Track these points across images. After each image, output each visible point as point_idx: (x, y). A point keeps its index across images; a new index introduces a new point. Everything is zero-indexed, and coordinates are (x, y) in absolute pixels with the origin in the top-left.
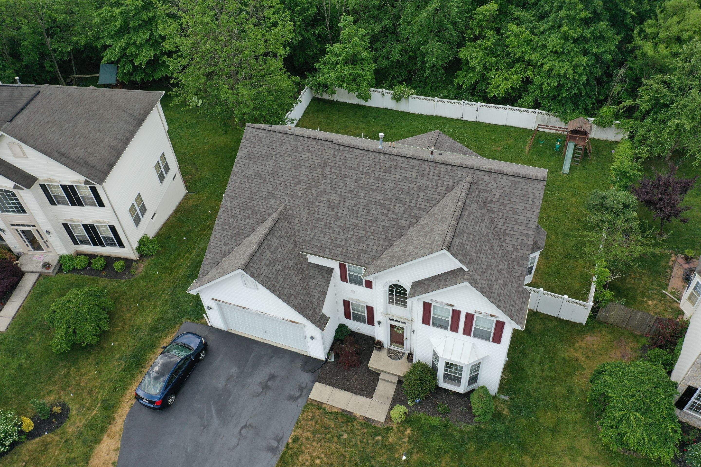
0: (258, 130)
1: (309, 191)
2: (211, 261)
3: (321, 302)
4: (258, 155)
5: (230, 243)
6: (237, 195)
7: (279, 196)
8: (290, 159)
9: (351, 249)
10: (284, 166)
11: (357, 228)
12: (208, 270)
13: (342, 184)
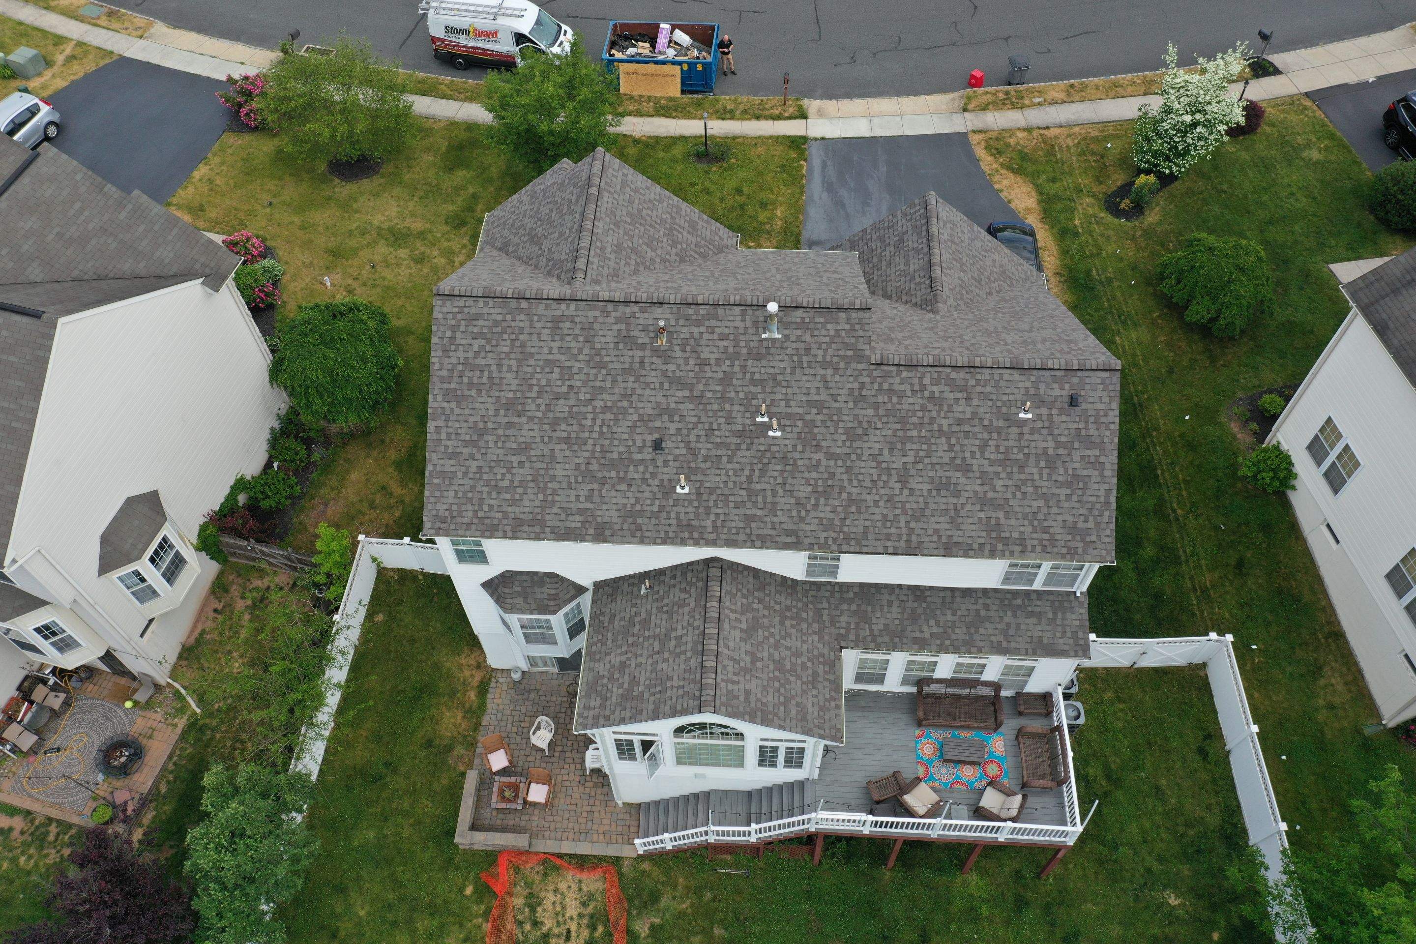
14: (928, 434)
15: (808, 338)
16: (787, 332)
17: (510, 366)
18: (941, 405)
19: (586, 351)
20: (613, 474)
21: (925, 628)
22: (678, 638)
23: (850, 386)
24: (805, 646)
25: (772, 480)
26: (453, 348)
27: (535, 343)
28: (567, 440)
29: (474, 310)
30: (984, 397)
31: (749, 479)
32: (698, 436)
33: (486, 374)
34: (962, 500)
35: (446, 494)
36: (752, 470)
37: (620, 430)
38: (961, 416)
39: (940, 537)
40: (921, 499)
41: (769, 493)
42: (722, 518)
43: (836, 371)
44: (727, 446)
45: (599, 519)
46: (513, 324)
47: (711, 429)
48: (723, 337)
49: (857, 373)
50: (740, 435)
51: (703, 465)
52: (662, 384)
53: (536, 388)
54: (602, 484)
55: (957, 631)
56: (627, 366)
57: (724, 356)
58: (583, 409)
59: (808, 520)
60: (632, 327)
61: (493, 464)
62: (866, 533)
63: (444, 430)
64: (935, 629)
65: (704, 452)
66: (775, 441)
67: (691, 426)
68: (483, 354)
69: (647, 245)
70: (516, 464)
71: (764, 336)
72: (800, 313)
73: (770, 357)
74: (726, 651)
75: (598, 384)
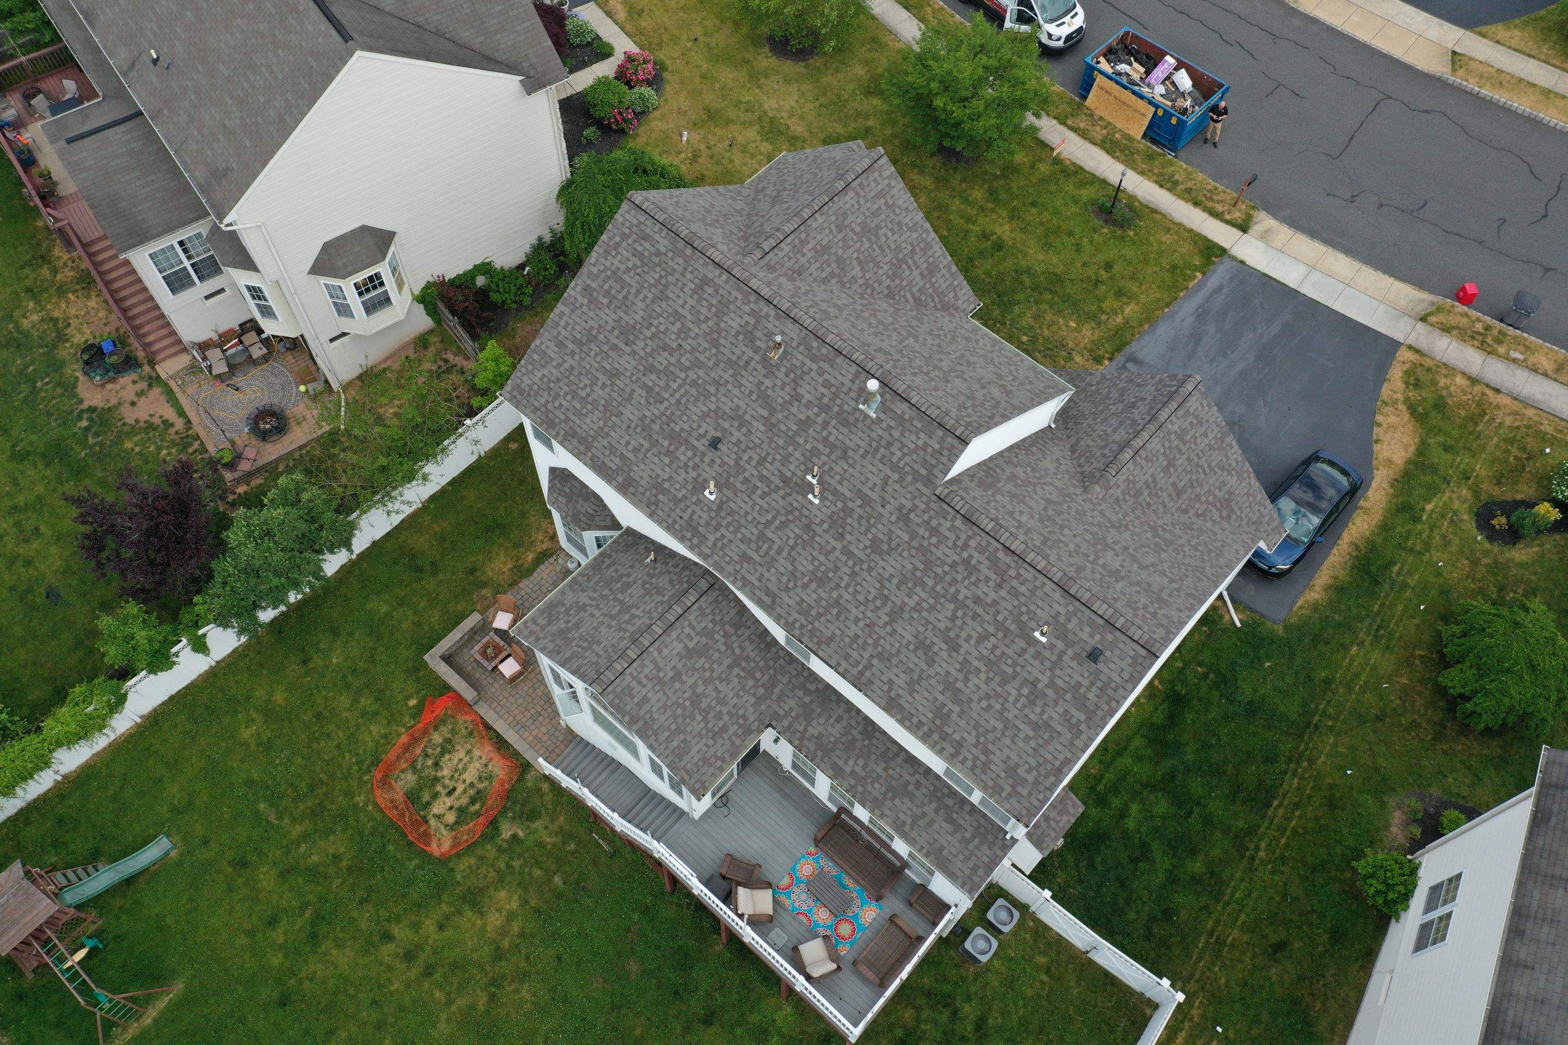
14: (942, 592)
15: (896, 434)
16: (882, 416)
17: (646, 297)
18: (970, 574)
19: (711, 323)
20: (666, 443)
21: (851, 762)
22: (633, 616)
23: (903, 501)
24: (735, 700)
25: (785, 538)
26: (613, 253)
27: (676, 290)
28: (649, 390)
29: (648, 231)
30: (1015, 594)
31: (768, 524)
32: (751, 458)
33: (625, 292)
34: (931, 672)
35: (536, 372)
36: (775, 518)
37: (694, 409)
38: (982, 596)
39: (890, 689)
40: (897, 645)
41: (776, 547)
42: (725, 541)
43: (901, 480)
44: (767, 481)
45: (632, 474)
46: (670, 263)
47: (765, 459)
48: (827, 384)
49: (917, 493)
50: (785, 480)
51: (739, 485)
52: (751, 392)
53: (653, 329)
54: (652, 446)
55: (877, 785)
56: (734, 358)
57: (816, 402)
58: (677, 372)
59: (791, 594)
60: (759, 327)
61: (584, 371)
62: (831, 639)
63: (566, 318)
64: (859, 770)
65: (747, 474)
66: (809, 506)
67: (751, 445)
68: (632, 273)
69: (860, 263)
70: (600, 383)
71: (861, 406)
72: (905, 406)
73: (854, 429)
74: (655, 654)
75: (702, 358)
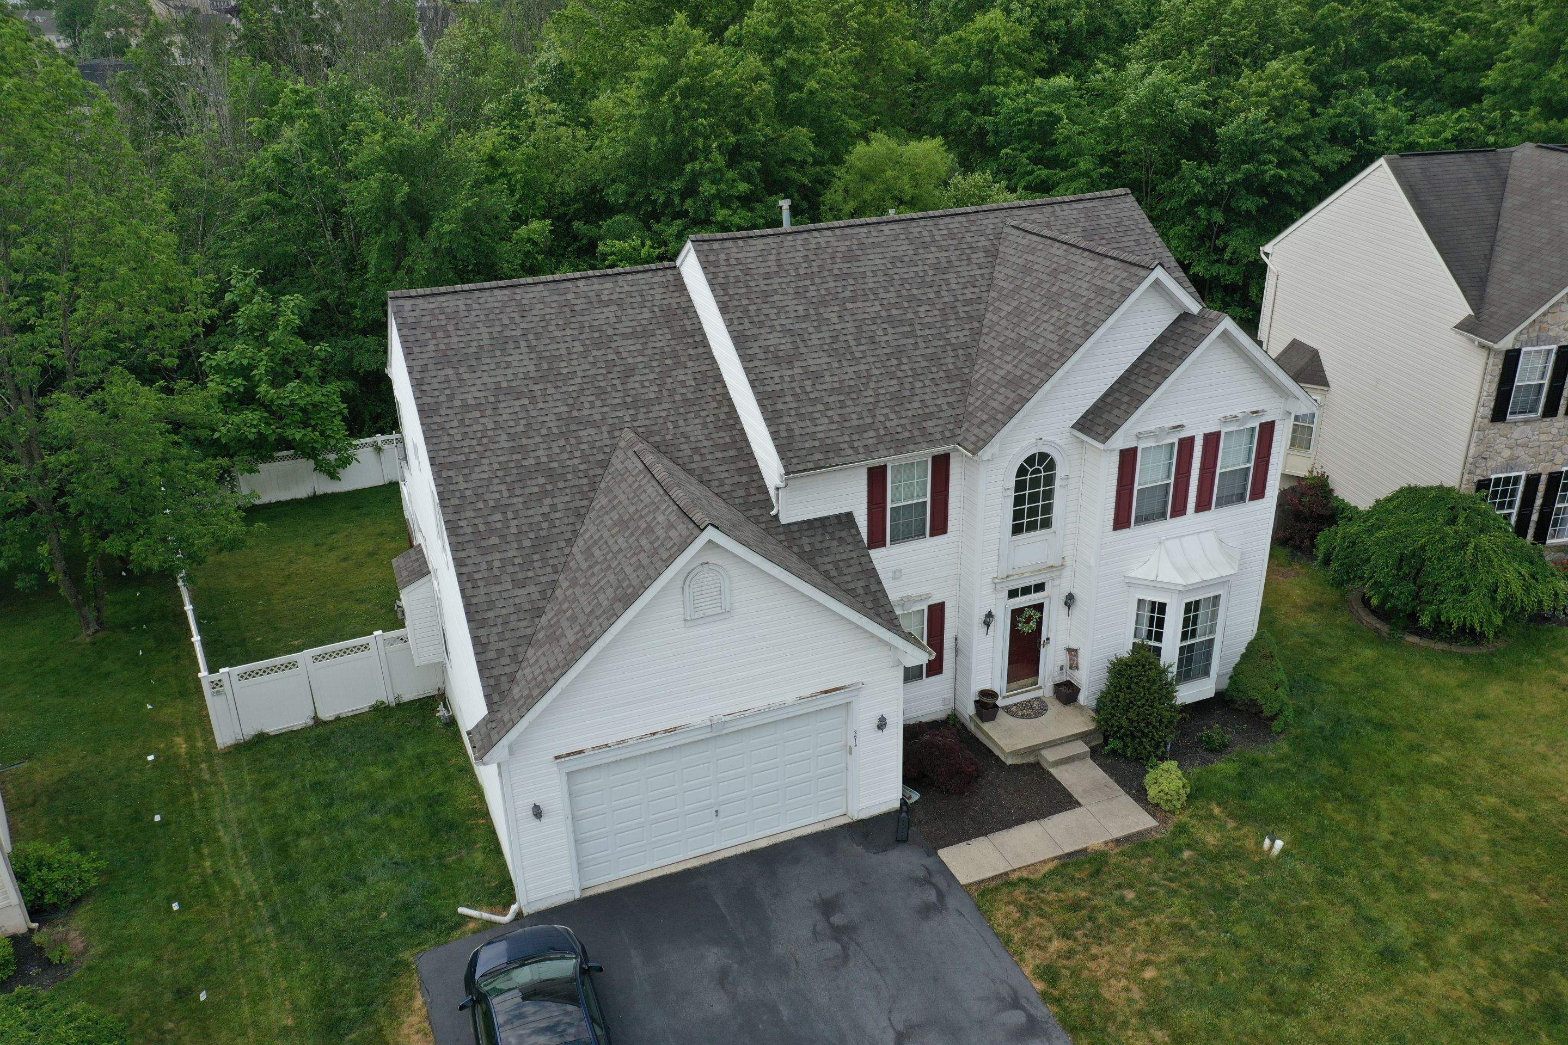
0: (432, 299)
1: (670, 380)
2: (501, 645)
3: (879, 595)
4: (473, 350)
5: (531, 574)
6: (473, 456)
7: (598, 417)
8: (569, 332)
9: (893, 423)
10: (563, 351)
11: (874, 379)
12: (508, 670)
13: (774, 311)
